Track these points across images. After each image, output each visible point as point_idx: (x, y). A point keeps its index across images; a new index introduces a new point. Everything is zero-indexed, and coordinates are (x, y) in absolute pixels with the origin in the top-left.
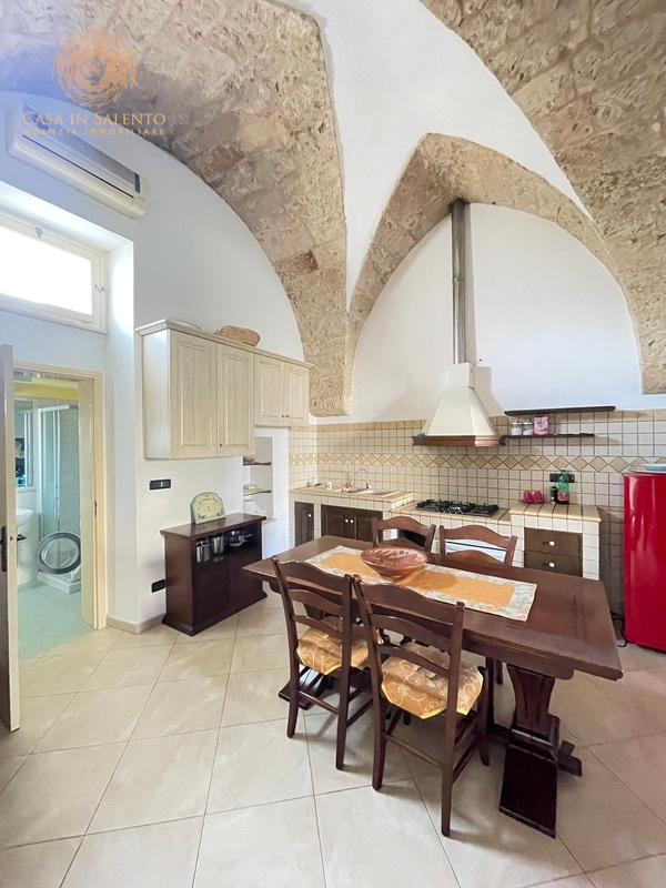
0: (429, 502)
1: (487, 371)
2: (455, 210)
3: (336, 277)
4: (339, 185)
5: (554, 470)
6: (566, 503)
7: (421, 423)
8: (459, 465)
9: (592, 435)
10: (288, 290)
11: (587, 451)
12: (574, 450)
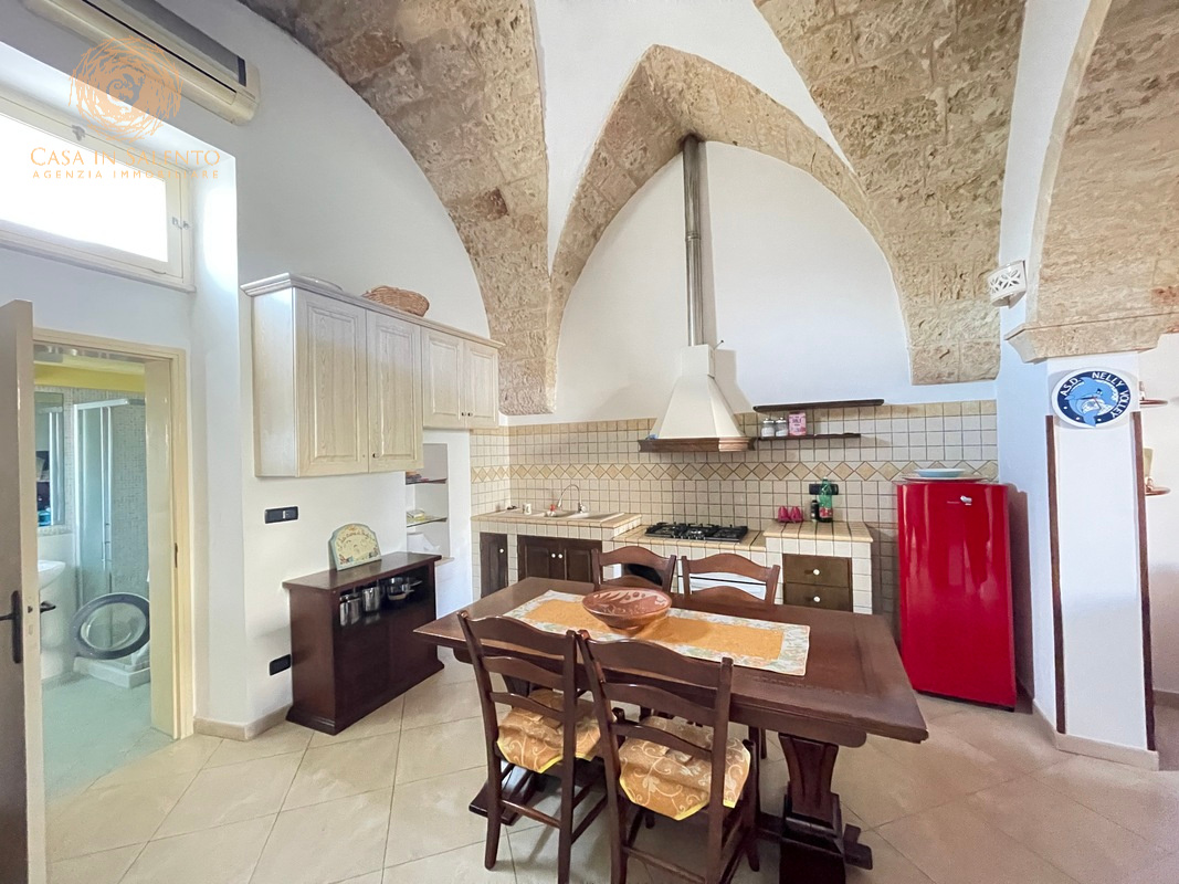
0: (660, 526)
1: (730, 355)
2: (688, 146)
3: (533, 226)
4: (537, 101)
5: (813, 479)
6: (829, 520)
7: (650, 423)
8: (698, 476)
9: (858, 436)
10: (467, 241)
11: (852, 454)
12: (838, 454)
